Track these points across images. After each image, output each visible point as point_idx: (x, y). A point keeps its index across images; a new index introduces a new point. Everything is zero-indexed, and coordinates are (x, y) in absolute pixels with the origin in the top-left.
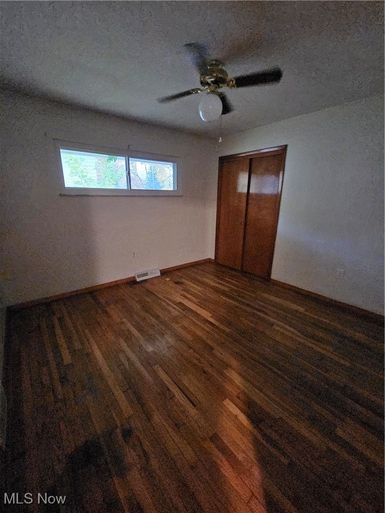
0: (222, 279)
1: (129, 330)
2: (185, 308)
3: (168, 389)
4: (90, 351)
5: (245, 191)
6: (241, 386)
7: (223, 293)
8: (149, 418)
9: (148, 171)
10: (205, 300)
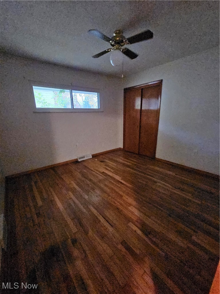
0: (128, 159)
1: (74, 188)
2: (106, 175)
3: (97, 218)
4: (53, 199)
5: (139, 108)
6: (138, 215)
7: (128, 166)
8: (86, 233)
9: (84, 101)
10: (118, 170)
